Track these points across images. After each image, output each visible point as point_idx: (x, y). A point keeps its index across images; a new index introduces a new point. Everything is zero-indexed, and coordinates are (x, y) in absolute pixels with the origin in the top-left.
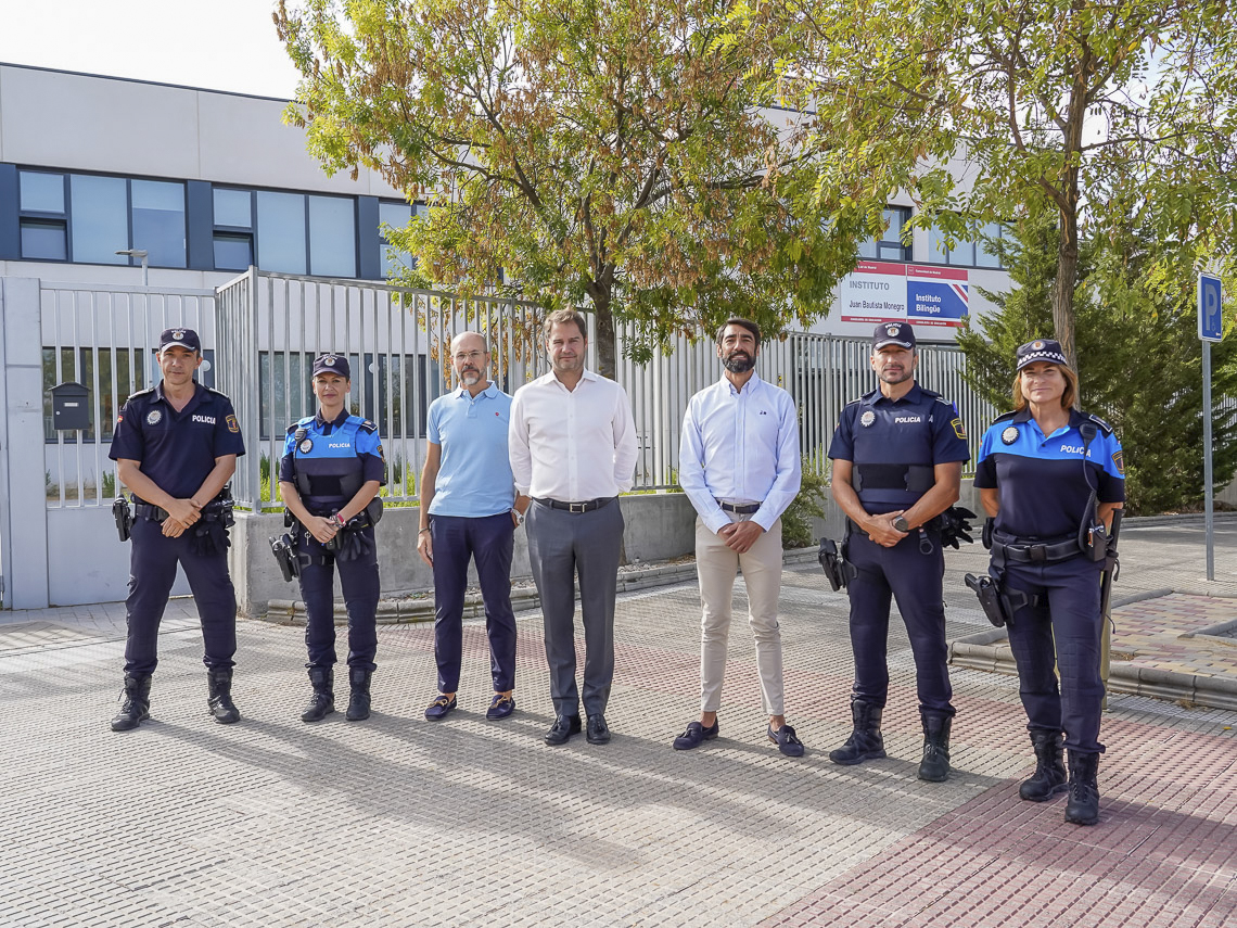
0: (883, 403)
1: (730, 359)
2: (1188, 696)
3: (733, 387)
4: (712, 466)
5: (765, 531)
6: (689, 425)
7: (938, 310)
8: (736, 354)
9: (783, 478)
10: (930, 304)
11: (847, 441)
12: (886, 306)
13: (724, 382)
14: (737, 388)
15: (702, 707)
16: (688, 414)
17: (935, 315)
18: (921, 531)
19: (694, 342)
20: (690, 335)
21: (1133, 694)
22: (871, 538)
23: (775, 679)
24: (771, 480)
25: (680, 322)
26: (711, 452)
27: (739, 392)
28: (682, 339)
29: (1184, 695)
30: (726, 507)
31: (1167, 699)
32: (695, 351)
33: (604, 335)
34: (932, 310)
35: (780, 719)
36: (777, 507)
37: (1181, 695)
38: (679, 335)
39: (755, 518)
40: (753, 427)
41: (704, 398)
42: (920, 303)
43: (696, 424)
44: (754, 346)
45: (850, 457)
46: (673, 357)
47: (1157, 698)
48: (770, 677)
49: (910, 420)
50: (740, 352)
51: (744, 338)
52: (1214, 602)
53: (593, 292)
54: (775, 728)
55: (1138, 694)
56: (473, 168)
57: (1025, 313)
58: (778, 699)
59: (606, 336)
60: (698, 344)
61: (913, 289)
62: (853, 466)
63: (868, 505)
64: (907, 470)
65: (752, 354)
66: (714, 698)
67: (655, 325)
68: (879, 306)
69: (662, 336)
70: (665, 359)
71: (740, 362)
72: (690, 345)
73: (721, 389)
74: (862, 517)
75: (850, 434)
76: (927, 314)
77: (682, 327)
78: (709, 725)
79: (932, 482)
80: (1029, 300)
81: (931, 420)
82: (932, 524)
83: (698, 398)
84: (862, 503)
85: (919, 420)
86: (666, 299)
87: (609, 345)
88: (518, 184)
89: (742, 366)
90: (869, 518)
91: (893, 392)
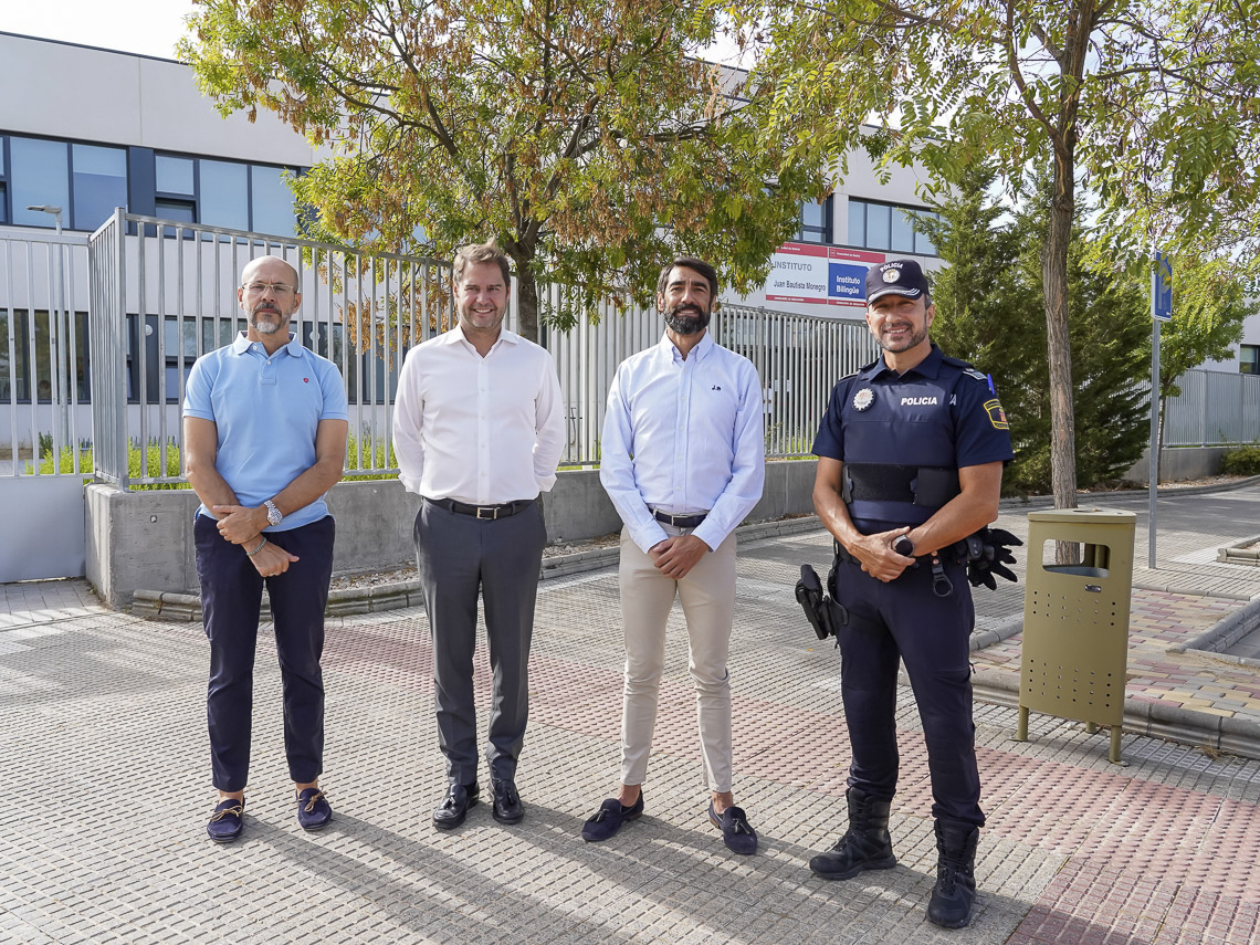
0: (886, 377)
1: (675, 314)
2: (1213, 741)
3: (677, 351)
4: (642, 459)
5: (711, 550)
6: (616, 401)
7: (857, 291)
8: (684, 309)
9: (740, 479)
10: (849, 286)
11: (834, 433)
12: (809, 286)
13: (666, 344)
14: (683, 353)
15: (623, 777)
16: (615, 387)
17: (854, 296)
18: (935, 562)
19: (624, 311)
20: (619, 303)
21: (1141, 735)
22: (863, 568)
23: (720, 746)
24: (724, 483)
25: (609, 289)
26: (643, 439)
27: (684, 359)
28: (611, 308)
29: (1207, 740)
30: (661, 518)
31: (1185, 744)
32: (625, 320)
33: (527, 300)
34: (851, 291)
35: (725, 797)
36: (729, 519)
37: (1201, 739)
38: (608, 303)
39: (698, 532)
40: (702, 406)
41: (636, 365)
42: (841, 284)
43: (624, 399)
44: (708, 297)
45: (838, 454)
46: (601, 326)
47: (1172, 741)
48: (714, 742)
49: (922, 401)
50: (690, 306)
51: (696, 287)
52: (1177, 600)
53: (516, 253)
54: (719, 809)
55: (1148, 736)
56: (383, 111)
57: (954, 292)
58: (723, 769)
59: (528, 300)
60: (628, 314)
61: (834, 271)
62: (843, 466)
63: (862, 523)
64: (915, 475)
65: (705, 308)
66: (638, 768)
67: (582, 290)
68: (801, 286)
69: (589, 303)
70: (592, 327)
71: (689, 319)
72: (619, 314)
73: (660, 353)
74: (850, 536)
75: (839, 421)
76: (846, 295)
77: (611, 295)
78: (631, 803)
79: (955, 489)
80: (958, 279)
81: (954, 402)
82: (952, 553)
83: (629, 365)
84: (853, 520)
85: (935, 401)
86: (593, 262)
87: (532, 311)
88: (434, 133)
89: (691, 324)
90: (860, 537)
91: (898, 362)
